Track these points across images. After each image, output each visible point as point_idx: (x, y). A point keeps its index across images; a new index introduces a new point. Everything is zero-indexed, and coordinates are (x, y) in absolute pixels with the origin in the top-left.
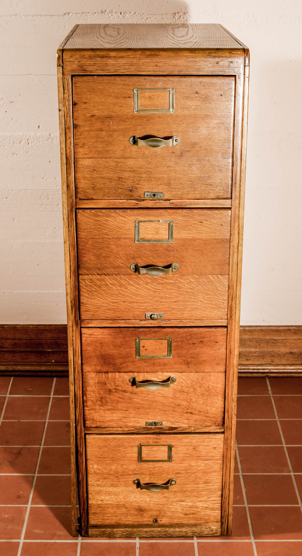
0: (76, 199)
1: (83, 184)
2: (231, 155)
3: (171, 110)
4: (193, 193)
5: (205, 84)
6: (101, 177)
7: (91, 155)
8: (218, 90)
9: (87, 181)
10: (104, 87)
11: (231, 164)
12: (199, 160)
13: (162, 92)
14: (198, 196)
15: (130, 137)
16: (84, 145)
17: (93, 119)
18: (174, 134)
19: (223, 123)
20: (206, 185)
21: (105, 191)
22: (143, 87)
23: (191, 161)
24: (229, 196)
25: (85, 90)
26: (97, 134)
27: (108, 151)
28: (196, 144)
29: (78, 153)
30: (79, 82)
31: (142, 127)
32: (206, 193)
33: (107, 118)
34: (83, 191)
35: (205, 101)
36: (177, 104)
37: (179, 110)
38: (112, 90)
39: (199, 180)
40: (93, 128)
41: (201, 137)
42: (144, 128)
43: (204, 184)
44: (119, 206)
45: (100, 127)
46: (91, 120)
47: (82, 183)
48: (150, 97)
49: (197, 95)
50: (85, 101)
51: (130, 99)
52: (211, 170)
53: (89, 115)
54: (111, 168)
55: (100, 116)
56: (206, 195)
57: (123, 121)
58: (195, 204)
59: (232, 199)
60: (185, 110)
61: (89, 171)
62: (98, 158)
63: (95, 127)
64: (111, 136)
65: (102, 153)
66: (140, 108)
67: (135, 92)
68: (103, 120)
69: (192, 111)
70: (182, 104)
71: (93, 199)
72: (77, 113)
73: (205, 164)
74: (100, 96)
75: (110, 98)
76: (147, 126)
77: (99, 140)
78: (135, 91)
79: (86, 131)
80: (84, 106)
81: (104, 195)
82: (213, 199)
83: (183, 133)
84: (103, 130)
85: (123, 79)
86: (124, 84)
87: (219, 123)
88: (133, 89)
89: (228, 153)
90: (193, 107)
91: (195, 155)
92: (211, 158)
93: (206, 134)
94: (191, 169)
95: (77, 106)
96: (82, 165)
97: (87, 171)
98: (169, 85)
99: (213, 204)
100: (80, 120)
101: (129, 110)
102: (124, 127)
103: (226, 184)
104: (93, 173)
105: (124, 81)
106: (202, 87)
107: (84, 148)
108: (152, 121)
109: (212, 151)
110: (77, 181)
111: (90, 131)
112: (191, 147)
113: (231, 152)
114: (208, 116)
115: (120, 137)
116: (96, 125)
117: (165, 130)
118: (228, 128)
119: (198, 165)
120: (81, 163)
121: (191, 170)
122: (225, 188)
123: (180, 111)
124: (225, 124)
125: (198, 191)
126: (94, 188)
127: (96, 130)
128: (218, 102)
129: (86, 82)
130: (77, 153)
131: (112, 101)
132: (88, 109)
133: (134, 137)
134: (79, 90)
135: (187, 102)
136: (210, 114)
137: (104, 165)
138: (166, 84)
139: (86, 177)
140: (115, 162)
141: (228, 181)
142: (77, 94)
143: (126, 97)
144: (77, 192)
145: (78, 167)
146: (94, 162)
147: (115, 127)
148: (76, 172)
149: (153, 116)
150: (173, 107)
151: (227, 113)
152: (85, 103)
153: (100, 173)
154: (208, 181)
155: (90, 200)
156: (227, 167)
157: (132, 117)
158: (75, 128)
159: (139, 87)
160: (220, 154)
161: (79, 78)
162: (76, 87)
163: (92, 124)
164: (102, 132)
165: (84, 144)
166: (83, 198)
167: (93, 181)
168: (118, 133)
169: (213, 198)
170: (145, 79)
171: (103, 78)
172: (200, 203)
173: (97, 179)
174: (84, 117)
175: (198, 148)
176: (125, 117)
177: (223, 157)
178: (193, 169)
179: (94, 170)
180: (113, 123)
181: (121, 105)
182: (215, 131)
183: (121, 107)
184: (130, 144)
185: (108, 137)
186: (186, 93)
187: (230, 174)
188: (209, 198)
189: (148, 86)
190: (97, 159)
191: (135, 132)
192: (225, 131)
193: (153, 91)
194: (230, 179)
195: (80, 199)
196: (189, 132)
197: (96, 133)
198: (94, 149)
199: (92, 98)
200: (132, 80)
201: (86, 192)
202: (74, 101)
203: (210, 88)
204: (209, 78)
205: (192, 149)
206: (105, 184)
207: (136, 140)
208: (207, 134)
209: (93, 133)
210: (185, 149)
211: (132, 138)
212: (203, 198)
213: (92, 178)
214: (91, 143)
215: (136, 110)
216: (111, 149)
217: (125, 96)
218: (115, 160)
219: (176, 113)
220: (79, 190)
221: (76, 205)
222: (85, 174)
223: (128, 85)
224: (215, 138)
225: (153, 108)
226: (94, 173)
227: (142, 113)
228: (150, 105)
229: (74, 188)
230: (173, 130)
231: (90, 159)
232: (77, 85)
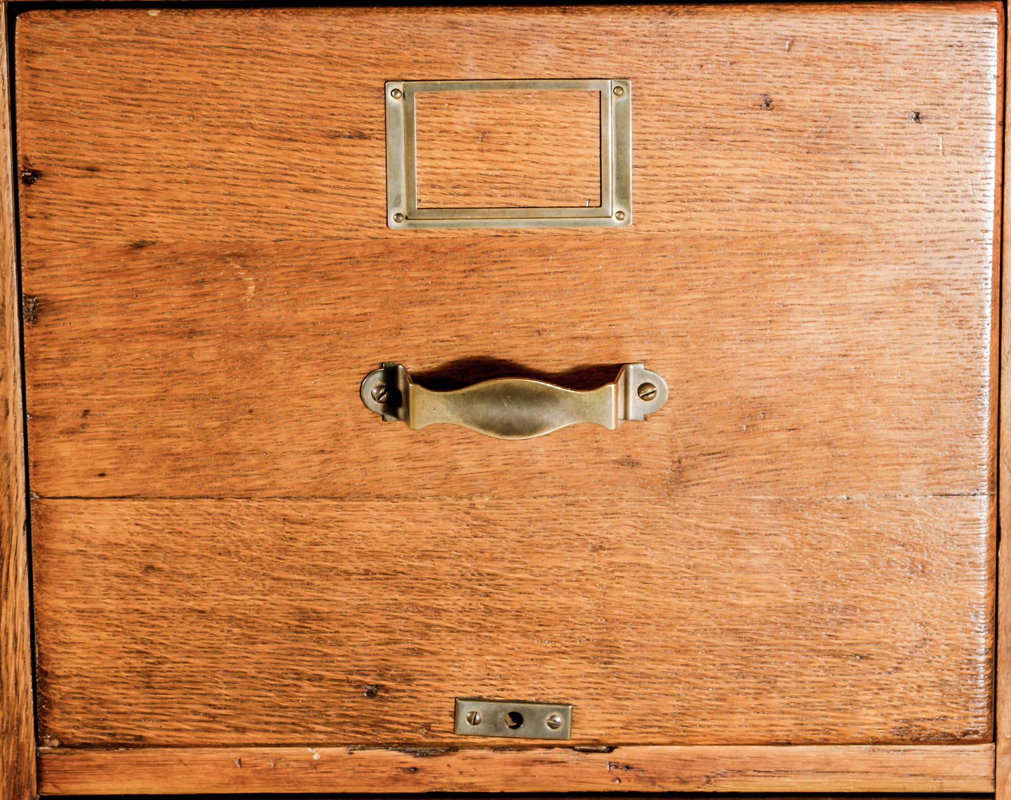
0: (39, 743)
1: (80, 652)
2: (985, 472)
3: (613, 206)
4: (753, 703)
5: (818, 53)
6: (192, 610)
7: (128, 481)
8: (895, 84)
9: (103, 635)
10: (205, 73)
11: (984, 531)
12: (783, 506)
13: (555, 101)
14: (786, 726)
15: (366, 369)
16: (89, 420)
17: (143, 264)
18: (631, 352)
19: (930, 285)
20: (835, 655)
21: (217, 697)
22: (443, 74)
23: (737, 514)
24: (980, 724)
25: (89, 95)
26: (166, 355)
27: (229, 455)
28: (767, 413)
29: (52, 470)
30: (51, 43)
31: (436, 310)
32: (836, 701)
33: (222, 258)
34: (80, 694)
35: (819, 151)
36: (650, 171)
37: (661, 210)
38: (254, 94)
39: (787, 626)
40: (138, 321)
41: (795, 367)
42: (452, 318)
43: (819, 653)
44: (300, 782)
45: (181, 314)
46: (125, 272)
47: (74, 649)
48: (484, 135)
49: (767, 118)
50: (91, 157)
51: (361, 148)
52: (859, 567)
53: (120, 241)
54: (252, 559)
55: (181, 249)
56: (832, 718)
57: (325, 277)
58: (767, 773)
59: (995, 740)
60: (694, 205)
61: (117, 575)
62: (172, 498)
63: (151, 316)
64: (248, 363)
65: (196, 468)
66: (424, 198)
67: (394, 101)
68: (197, 271)
69: (740, 215)
70: (679, 171)
71: (140, 743)
72: (44, 227)
73: (825, 530)
74: (184, 129)
75: (242, 140)
76: (466, 307)
77: (179, 390)
78: (390, 98)
79: (95, 335)
80: (83, 187)
81: (213, 718)
82: (877, 742)
83: (685, 345)
84: (202, 333)
85: (321, 27)
86: (326, 58)
87: (909, 285)
88: (380, 84)
89: (964, 463)
90: (747, 191)
91: (763, 477)
92: (861, 496)
93: (825, 349)
94: (741, 561)
95: (40, 190)
96: (74, 536)
97: (105, 572)
98: (596, 61)
99: (883, 770)
100: (63, 271)
101: (360, 211)
102: (328, 311)
103: (955, 649)
104: (141, 588)
105: (328, 36)
106: (798, 68)
107: (86, 441)
108: (496, 274)
109: (867, 450)
110: (46, 636)
111: (119, 336)
112: (739, 431)
113: (985, 453)
114: (841, 240)
115: (307, 369)
116: (158, 303)
117: (579, 331)
118: (963, 313)
119: (784, 539)
120: (66, 526)
121: (741, 568)
122: (952, 678)
123: (666, 216)
124: (945, 290)
125: (782, 692)
126: (147, 680)
127: (161, 331)
128: (902, 160)
129: (93, 47)
130: (42, 469)
131: (252, 160)
132: (111, 204)
133: (390, 373)
134: (51, 93)
135: (710, 161)
136: (851, 229)
137: (212, 538)
138: (582, 53)
139: (101, 611)
140: (275, 518)
141: (966, 631)
142: (44, 120)
143: (336, 136)
144: (50, 703)
145: (49, 552)
146: (146, 520)
147: (270, 314)
148: (40, 579)
149: (501, 243)
150: (623, 194)
151: (955, 226)
152: (92, 170)
153: (187, 584)
154: (847, 634)
155: (127, 746)
156: (964, 551)
157: (378, 250)
158: (35, 320)
159: (417, 73)
160: (915, 471)
161: (54, 24)
162: (35, 73)
163: (136, 294)
164: (198, 342)
165: (86, 412)
166: (80, 735)
167: (144, 632)
168: (292, 345)
169: (880, 735)
170: (453, 25)
171: (197, 20)
172: (798, 767)
173: (165, 624)
174: (84, 252)
175: (783, 435)
176: (335, 255)
177: (937, 489)
178: (755, 562)
179: (150, 568)
180: (258, 289)
181: (308, 183)
182: (880, 331)
183: (306, 191)
184: (366, 414)
185: (229, 372)
186: (701, 107)
187: (982, 591)
188: (854, 732)
189: (470, 70)
190: (167, 503)
191: (399, 341)
192: (946, 331)
193: (500, 94)
194: (982, 621)
195: (62, 745)
196: (722, 338)
197: (161, 346)
198: (151, 445)
199: (133, 142)
200: (376, 32)
201: (101, 703)
202: (26, 158)
203: (847, 73)
204: (840, 16)
205: (743, 443)
206: (218, 650)
207: (401, 386)
208: (837, 349)
209: (140, 347)
210: (703, 440)
211: (376, 379)
212: (816, 738)
213: (135, 617)
214: (128, 410)
215: (403, 210)
216: (253, 440)
217: (333, 126)
218: (276, 507)
219: (643, 227)
220: (58, 690)
221: (40, 779)
222: (97, 592)
223: (347, 61)
224: (885, 372)
225: (500, 200)
226: (149, 585)
227: (436, 228)
228: (485, 180)
229: (26, 679)
230: (626, 327)
231: (127, 502)
232: (39, 62)
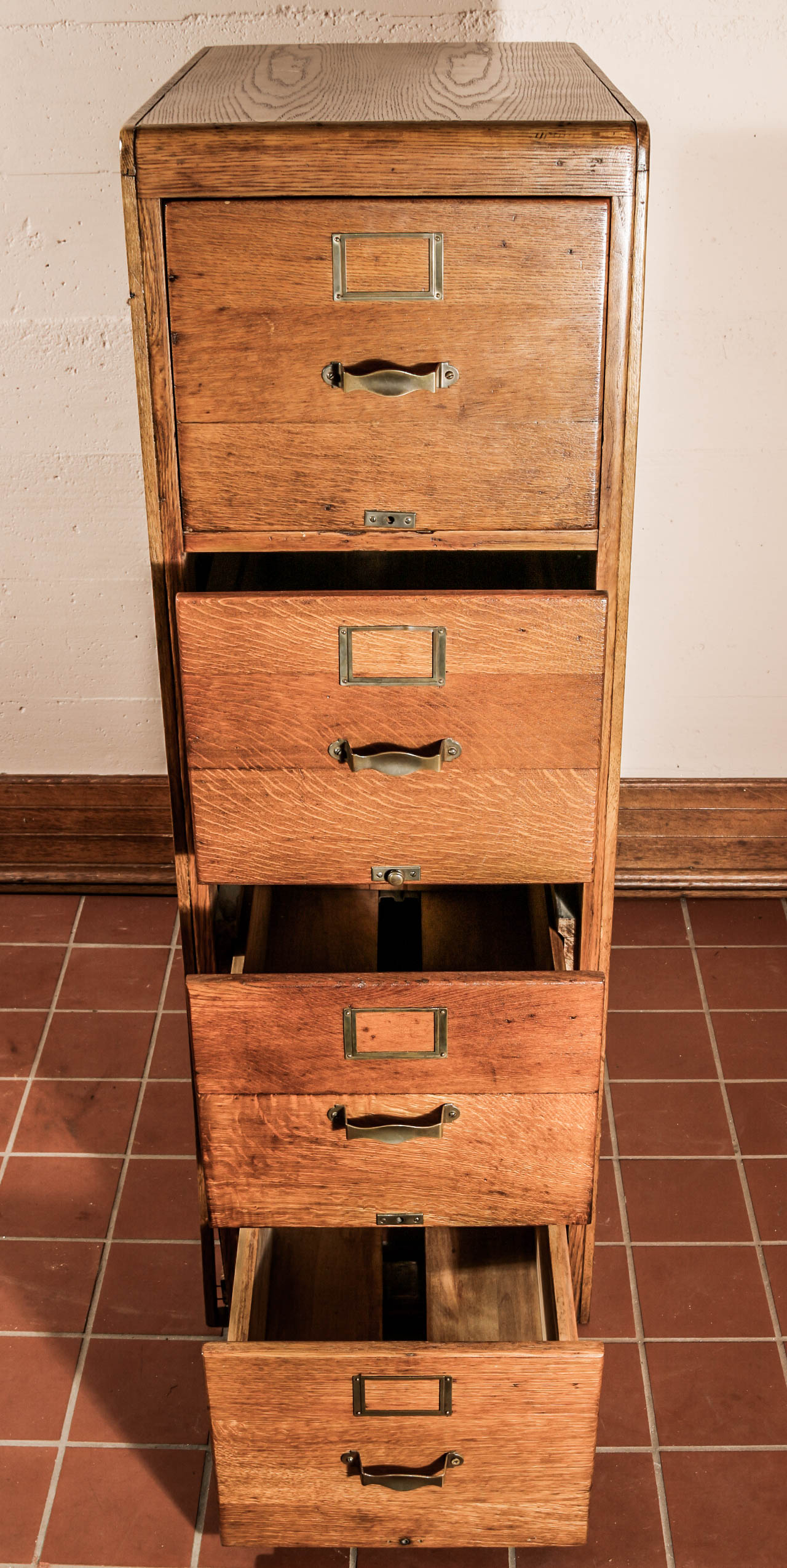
0: (184, 530)
1: (201, 491)
2: (597, 412)
3: (435, 292)
4: (495, 512)
5: (527, 222)
6: (249, 472)
7: (220, 415)
8: (561, 237)
9: (210, 483)
10: (251, 231)
11: (596, 438)
12: (509, 426)
13: (408, 243)
14: (509, 522)
15: (324, 365)
16: (202, 388)
17: (224, 318)
18: (443, 357)
19: (575, 328)
20: (530, 491)
21: (261, 510)
22: (359, 230)
23: (488, 430)
24: (593, 522)
25: (198, 240)
26: (235, 359)
27: (264, 404)
28: (503, 385)
29: (185, 411)
30: (182, 217)
31: (355, 338)
32: (530, 511)
33: (259, 315)
34: (201, 509)
35: (527, 267)
36: (451, 275)
37: (457, 293)
38: (273, 240)
39: (510, 479)
40: (223, 343)
41: (515, 364)
42: (362, 341)
43: (524, 491)
44: (298, 547)
45: (242, 340)
46: (216, 321)
47: (198, 489)
48: (377, 258)
49: (504, 251)
50: (200, 269)
51: (322, 264)
52: (542, 453)
53: (213, 307)
54: (275, 450)
55: (241, 311)
56: (529, 519)
57: (306, 324)
58: (500, 543)
59: (598, 528)
60: (471, 291)
61: (216, 457)
62: (239, 423)
63: (228, 341)
64: (271, 362)
65: (249, 409)
66: (350, 287)
67: (336, 243)
68: (248, 321)
69: (492, 295)
70: (464, 275)
71: (228, 530)
72: (180, 301)
73: (527, 437)
74: (242, 256)
75: (268, 261)
76: (369, 337)
77: (242, 374)
78: (334, 241)
79: (204, 350)
80: (197, 283)
81: (259, 519)
82: (548, 529)
83: (466, 354)
84: (251, 349)
85: (303, 209)
86: (305, 223)
87: (566, 328)
88: (330, 235)
89: (588, 407)
90: (495, 285)
91: (500, 413)
92: (543, 422)
93: (529, 356)
94: (491, 450)
95: (178, 284)
96: (196, 440)
97: (210, 456)
98: (427, 225)
99: (550, 541)
100: (189, 321)
101: (321, 293)
102: (306, 339)
103: (582, 489)
104: (226, 463)
105: (306, 213)
106: (518, 229)
107: (201, 397)
108: (382, 322)
109: (546, 402)
110: (185, 483)
111: (215, 350)
112: (490, 393)
113: (598, 404)
114: (536, 307)
115: (298, 365)
116: (231, 335)
117: (419, 348)
118: (590, 341)
119: (509, 441)
120: (192, 435)
121: (490, 454)
122: (581, 502)
123: (458, 296)
124: (582, 330)
125: (507, 508)
126: (230, 503)
127: (233, 348)
128: (564, 271)
129: (200, 219)
130: (181, 410)
131: (272, 270)
132: (209, 290)
133: (335, 367)
134: (182, 240)
135: (478, 271)
136: (541, 303)
137: (257, 441)
138: (421, 221)
139: (209, 473)
140: (284, 431)
141: (587, 481)
142: (179, 252)
143: (310, 259)
144: (187, 512)
145: (186, 447)
146: (228, 433)
147: (282, 340)
148: (182, 459)
149: (385, 308)
150: (439, 286)
151: (586, 301)
152: (201, 275)
153: (246, 461)
154: (535, 482)
155: (222, 531)
156: (587, 446)
157: (329, 311)
158: (177, 343)
159: (346, 230)
160: (567, 411)
161: (183, 208)
162: (174, 230)
163: (221, 331)
164: (249, 353)
165: (200, 385)
166: (201, 526)
167: (228, 482)
168: (291, 354)
169: (549, 526)
170: (362, 208)
171: (247, 206)
172: (514, 539)
173: (237, 478)
174: (198, 313)
175: (509, 395)
176: (310, 313)
177: (577, 419)
178: (496, 451)
179: (230, 454)
180: (276, 329)
181: (297, 280)
182: (553, 348)
183: (297, 284)
184: (324, 385)
185: (263, 367)
186: (474, 246)
187: (594, 464)
188: (538, 525)
189: (371, 229)
190: (237, 425)
191: (339, 352)
192: (582, 348)
193: (384, 240)
194: (595, 477)
195: (194, 531)
196: (483, 351)
197: (232, 355)
198: (229, 399)
199: (219, 262)
200: (328, 211)
201: (210, 513)
202: (171, 270)
203: (540, 231)
204: (537, 205)
205: (492, 398)
206: (260, 490)
207: (340, 373)
208: (533, 356)
209: (223, 355)
210: (474, 397)
211: (329, 369)
212: (522, 527)
213: (223, 475)
214: (218, 384)
215: (340, 293)
216: (274, 397)
217: (309, 254)
218: (286, 427)
219: (448, 301)
220: (191, 507)
221: (185, 546)
222: (207, 464)
223: (316, 225)
224: (554, 367)
225: (384, 288)
226: (230, 461)
227: (356, 302)
228: (377, 279)
229: (177, 502)
230: (441, 346)
231: (219, 425)
232: (176, 226)
